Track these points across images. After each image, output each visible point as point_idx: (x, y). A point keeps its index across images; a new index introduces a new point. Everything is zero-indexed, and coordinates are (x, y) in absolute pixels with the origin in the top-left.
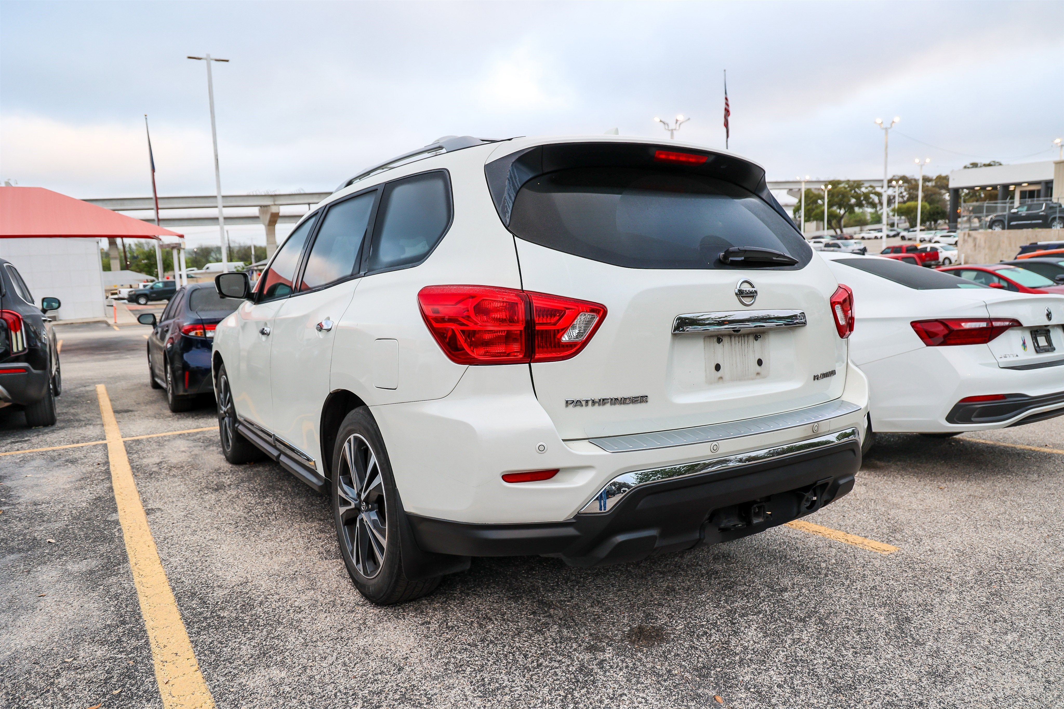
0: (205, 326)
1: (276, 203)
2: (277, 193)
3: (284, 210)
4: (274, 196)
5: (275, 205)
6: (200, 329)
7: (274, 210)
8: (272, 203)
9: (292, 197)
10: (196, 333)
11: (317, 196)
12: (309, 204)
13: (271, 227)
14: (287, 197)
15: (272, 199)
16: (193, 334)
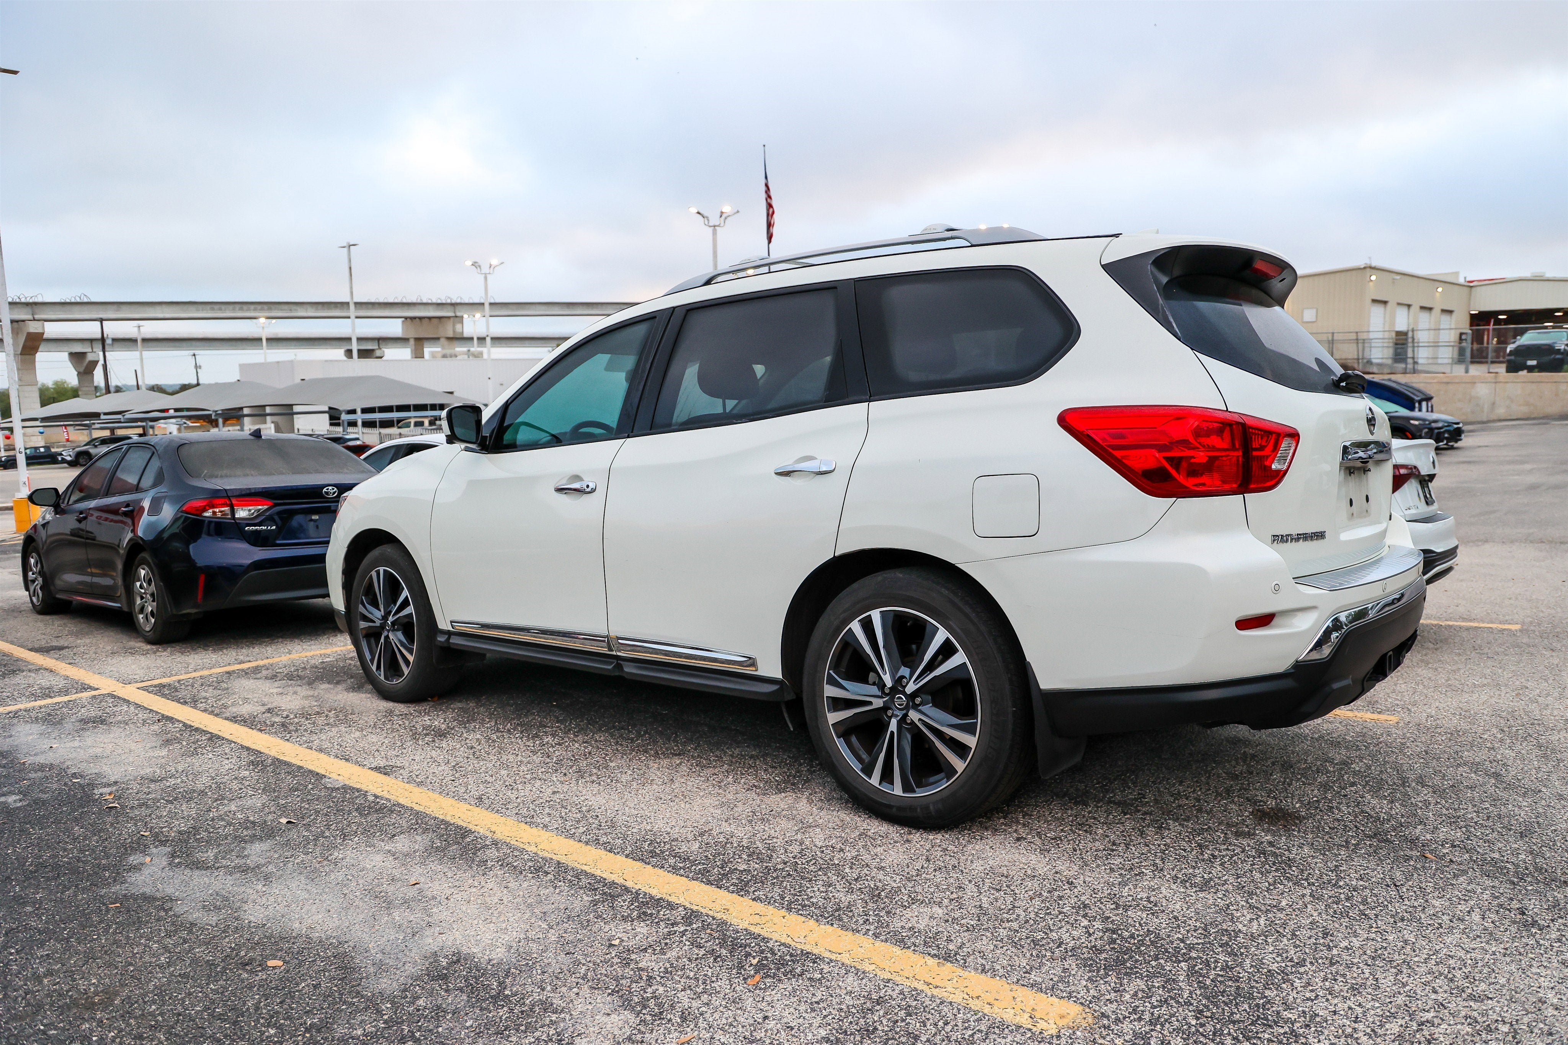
0: (234, 502)
1: (37, 317)
2: (39, 299)
3: (52, 330)
4: (33, 305)
5: (34, 320)
6: (226, 505)
7: (33, 327)
8: (30, 317)
9: (68, 307)
10: (214, 513)
11: (115, 307)
12: (101, 320)
13: (27, 357)
14: (58, 307)
15: (29, 309)
16: (208, 514)
